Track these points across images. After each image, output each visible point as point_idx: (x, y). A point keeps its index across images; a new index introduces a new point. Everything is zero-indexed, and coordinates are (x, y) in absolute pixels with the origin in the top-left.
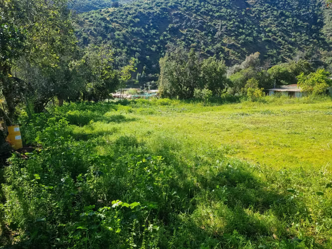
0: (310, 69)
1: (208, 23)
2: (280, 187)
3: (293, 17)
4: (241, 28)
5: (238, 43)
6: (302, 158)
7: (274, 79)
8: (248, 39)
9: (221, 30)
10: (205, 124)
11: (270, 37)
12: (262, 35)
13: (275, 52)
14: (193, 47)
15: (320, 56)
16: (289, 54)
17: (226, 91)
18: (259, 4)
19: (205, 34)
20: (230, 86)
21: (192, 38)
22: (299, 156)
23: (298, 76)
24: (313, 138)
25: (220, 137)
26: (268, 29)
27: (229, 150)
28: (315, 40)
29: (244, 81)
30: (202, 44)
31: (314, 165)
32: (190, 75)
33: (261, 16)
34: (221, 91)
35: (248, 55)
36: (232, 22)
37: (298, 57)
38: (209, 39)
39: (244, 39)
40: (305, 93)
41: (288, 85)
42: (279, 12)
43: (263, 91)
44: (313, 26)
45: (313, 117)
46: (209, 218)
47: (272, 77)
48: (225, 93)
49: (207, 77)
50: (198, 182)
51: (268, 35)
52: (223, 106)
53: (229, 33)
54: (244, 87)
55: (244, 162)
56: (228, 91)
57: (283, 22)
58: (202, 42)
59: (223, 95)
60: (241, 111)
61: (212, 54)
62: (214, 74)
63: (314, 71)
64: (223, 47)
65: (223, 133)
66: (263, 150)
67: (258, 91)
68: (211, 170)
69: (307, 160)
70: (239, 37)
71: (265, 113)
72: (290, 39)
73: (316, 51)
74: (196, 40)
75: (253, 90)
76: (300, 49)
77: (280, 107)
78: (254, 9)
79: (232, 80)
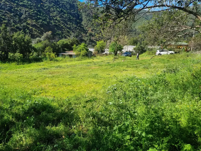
0: (78, 43)
1: (15, 8)
2: (66, 108)
3: (68, 13)
4: (39, 15)
5: (38, 24)
6: (76, 90)
7: (61, 47)
8: (44, 23)
9: (25, 14)
10: (18, 77)
11: (57, 23)
12: (52, 21)
13: (60, 32)
14: (5, 23)
15: (82, 37)
16: (67, 34)
17: (33, 54)
18: (48, 2)
19: (13, 15)
20: (35, 51)
21: (3, 17)
22: (75, 89)
23: (73, 47)
24: (82, 79)
25: (30, 85)
26: (55, 18)
27: (36, 92)
28: (79, 28)
29: (44, 49)
30: (12, 22)
31: (82, 93)
32: (4, 43)
33: (50, 10)
34: (29, 55)
35: (45, 33)
36: (32, 10)
37: (72, 36)
38: (17, 19)
39: (41, 22)
40: (77, 56)
41: (68, 51)
42: (60, 9)
43: (56, 54)
44: (78, 20)
45: (81, 68)
46: (22, 140)
47: (60, 47)
48: (32, 55)
49: (17, 45)
50: (13, 118)
51: (56, 22)
52: (32, 64)
53: (31, 17)
54: (44, 52)
55: (46, 98)
56: (34, 54)
57: (63, 15)
58: (12, 20)
59: (31, 57)
60: (43, 67)
61: (20, 30)
62: (23, 43)
63: (80, 44)
64: (28, 26)
65: (32, 82)
66: (57, 89)
67: (53, 55)
68: (22, 108)
69: (79, 90)
70: (38, 21)
71: (57, 67)
72: (67, 26)
73: (80, 33)
74: (7, 18)
75: (50, 53)
76: (73, 32)
77: (65, 63)
78: (45, 5)
79: (36, 47)
